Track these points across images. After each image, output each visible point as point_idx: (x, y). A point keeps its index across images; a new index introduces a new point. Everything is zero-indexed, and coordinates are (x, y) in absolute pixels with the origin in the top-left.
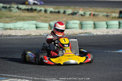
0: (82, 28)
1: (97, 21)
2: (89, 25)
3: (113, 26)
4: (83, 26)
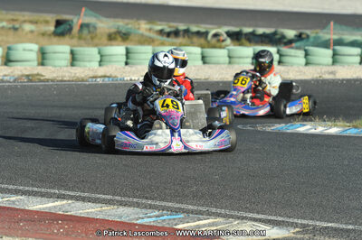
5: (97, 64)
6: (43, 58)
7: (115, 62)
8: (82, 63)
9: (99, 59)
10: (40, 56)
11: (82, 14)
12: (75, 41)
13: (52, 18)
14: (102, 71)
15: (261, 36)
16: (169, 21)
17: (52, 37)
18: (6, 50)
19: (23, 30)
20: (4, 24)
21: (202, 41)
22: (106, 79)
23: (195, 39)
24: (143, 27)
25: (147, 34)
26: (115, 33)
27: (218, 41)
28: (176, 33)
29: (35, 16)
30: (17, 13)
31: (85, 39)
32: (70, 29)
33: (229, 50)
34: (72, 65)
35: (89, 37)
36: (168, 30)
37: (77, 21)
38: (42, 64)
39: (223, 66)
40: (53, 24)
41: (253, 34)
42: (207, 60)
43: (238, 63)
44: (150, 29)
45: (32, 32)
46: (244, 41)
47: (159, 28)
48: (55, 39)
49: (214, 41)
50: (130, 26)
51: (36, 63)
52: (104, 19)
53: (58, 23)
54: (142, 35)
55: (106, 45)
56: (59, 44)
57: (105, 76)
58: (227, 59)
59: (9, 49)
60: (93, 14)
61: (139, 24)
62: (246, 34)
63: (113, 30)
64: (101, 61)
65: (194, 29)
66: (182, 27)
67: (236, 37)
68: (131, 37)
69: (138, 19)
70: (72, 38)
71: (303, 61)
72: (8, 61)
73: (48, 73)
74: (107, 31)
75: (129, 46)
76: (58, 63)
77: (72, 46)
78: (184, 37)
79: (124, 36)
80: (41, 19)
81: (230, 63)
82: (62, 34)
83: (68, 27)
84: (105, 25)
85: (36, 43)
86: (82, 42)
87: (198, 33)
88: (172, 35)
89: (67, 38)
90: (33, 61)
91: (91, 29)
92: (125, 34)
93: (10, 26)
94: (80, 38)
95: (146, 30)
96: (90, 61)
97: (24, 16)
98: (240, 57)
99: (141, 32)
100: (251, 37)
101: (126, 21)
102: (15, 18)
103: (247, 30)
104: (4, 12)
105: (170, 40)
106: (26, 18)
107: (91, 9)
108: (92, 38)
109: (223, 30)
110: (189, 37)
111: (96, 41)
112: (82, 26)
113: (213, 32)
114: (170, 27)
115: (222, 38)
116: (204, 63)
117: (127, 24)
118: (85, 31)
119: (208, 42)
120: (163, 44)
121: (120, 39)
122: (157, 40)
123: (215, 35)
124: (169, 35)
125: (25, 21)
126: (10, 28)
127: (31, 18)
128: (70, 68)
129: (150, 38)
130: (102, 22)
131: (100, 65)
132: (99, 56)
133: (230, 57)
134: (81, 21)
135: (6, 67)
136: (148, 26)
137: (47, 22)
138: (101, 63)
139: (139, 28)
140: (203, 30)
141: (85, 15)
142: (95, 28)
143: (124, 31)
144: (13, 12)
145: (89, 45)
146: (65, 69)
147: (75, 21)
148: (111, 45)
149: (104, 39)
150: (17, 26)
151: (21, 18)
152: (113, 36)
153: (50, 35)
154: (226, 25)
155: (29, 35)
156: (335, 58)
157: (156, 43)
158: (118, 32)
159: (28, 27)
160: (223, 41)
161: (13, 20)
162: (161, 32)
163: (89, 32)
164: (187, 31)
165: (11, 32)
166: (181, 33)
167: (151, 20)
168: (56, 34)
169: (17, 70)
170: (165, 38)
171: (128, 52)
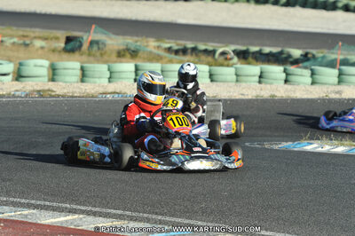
0: (55, 77)
1: (87, 62)
2: (70, 71)
3: (123, 75)
4: (57, 71)
5: (107, 80)
6: (54, 74)
7: (125, 78)
8: (92, 80)
9: (108, 76)
10: (51, 72)
11: (92, 31)
12: (84, 58)
13: (62, 35)
14: (112, 87)
15: (268, 55)
16: (176, 39)
17: (62, 53)
18: (18, 66)
19: (34, 46)
20: (15, 40)
21: (210, 59)
22: (116, 96)
23: (203, 57)
24: (152, 44)
25: (156, 51)
26: (124, 50)
27: (226, 59)
28: (184, 51)
29: (46, 33)
30: (28, 29)
31: (94, 56)
32: (81, 46)
33: (236, 69)
34: (82, 81)
35: (98, 54)
36: (176, 48)
37: (87, 38)
38: (52, 80)
39: (231, 84)
40: (64, 40)
41: (260, 53)
42: (215, 78)
43: (246, 82)
44: (158, 47)
45: (42, 48)
46: (250, 59)
47: (168, 45)
48: (65, 56)
49: (221, 59)
50: (138, 44)
51: (46, 79)
52: (113, 36)
53: (69, 40)
54: (151, 52)
55: (116, 62)
56: (69, 60)
57: (115, 93)
58: (235, 77)
59: (21, 64)
60: (104, 31)
61: (147, 42)
62: (253, 53)
63: (122, 47)
64: (110, 78)
65: (202, 47)
66: (190, 45)
67: (243, 55)
68: (140, 54)
69: (147, 37)
70: (82, 55)
71: (309, 80)
72: (19, 76)
73: (59, 88)
74: (116, 48)
75: (139, 63)
76: (68, 79)
77: (82, 63)
78: (192, 55)
79: (133, 53)
80: (52, 35)
81: (237, 81)
82: (72, 51)
83: (78, 43)
84: (114, 42)
85: (47, 59)
86: (91, 59)
87: (206, 51)
88: (181, 53)
89: (77, 55)
90: (44, 76)
91: (101, 46)
92: (133, 51)
93: (21, 42)
94: (89, 55)
95: (154, 47)
96: (99, 78)
97: (34, 32)
98: (247, 76)
99: (149, 49)
100: (258, 55)
101: (136, 38)
102: (25, 34)
103: (254, 49)
104: (15, 28)
105: (177, 57)
106: (37, 34)
107: (101, 27)
108: (102, 55)
109: (230, 49)
110: (197, 55)
111: (106, 57)
112: (92, 43)
113: (220, 50)
114: (178, 45)
115: (229, 56)
116: (212, 81)
117: (136, 42)
118: (95, 48)
119: (216, 60)
120: (171, 61)
121: (129, 56)
122: (165, 57)
123: (223, 53)
124: (177, 52)
125: (35, 38)
126: (21, 44)
127: (41, 35)
128: (80, 84)
129: (159, 55)
130: (111, 39)
131: (109, 82)
132: (108, 73)
133: (237, 75)
134: (90, 39)
135: (17, 82)
136: (156, 44)
137: (57, 39)
138: (110, 79)
139: (147, 46)
140: (210, 48)
141: (95, 32)
142: (104, 44)
143: (133, 49)
144: (23, 29)
145: (98, 62)
146: (76, 85)
147: (85, 38)
148: (121, 62)
149: (114, 56)
150: (28, 42)
151: (32, 35)
152: (122, 53)
153: (60, 52)
154: (233, 43)
155: (40, 52)
156: (341, 78)
157: (165, 60)
158: (128, 50)
159: (38, 43)
160: (231, 59)
161: (24, 36)
162: (169, 50)
163: (99, 49)
164: (194, 49)
165: (22, 48)
166: (189, 51)
167: (159, 39)
168: (66, 50)
169: (28, 86)
170: (173, 56)
171: (137, 69)
